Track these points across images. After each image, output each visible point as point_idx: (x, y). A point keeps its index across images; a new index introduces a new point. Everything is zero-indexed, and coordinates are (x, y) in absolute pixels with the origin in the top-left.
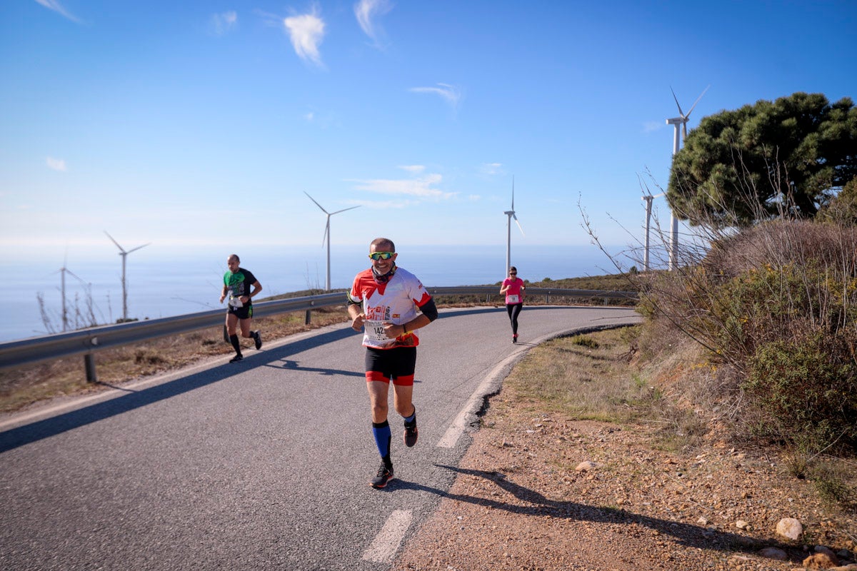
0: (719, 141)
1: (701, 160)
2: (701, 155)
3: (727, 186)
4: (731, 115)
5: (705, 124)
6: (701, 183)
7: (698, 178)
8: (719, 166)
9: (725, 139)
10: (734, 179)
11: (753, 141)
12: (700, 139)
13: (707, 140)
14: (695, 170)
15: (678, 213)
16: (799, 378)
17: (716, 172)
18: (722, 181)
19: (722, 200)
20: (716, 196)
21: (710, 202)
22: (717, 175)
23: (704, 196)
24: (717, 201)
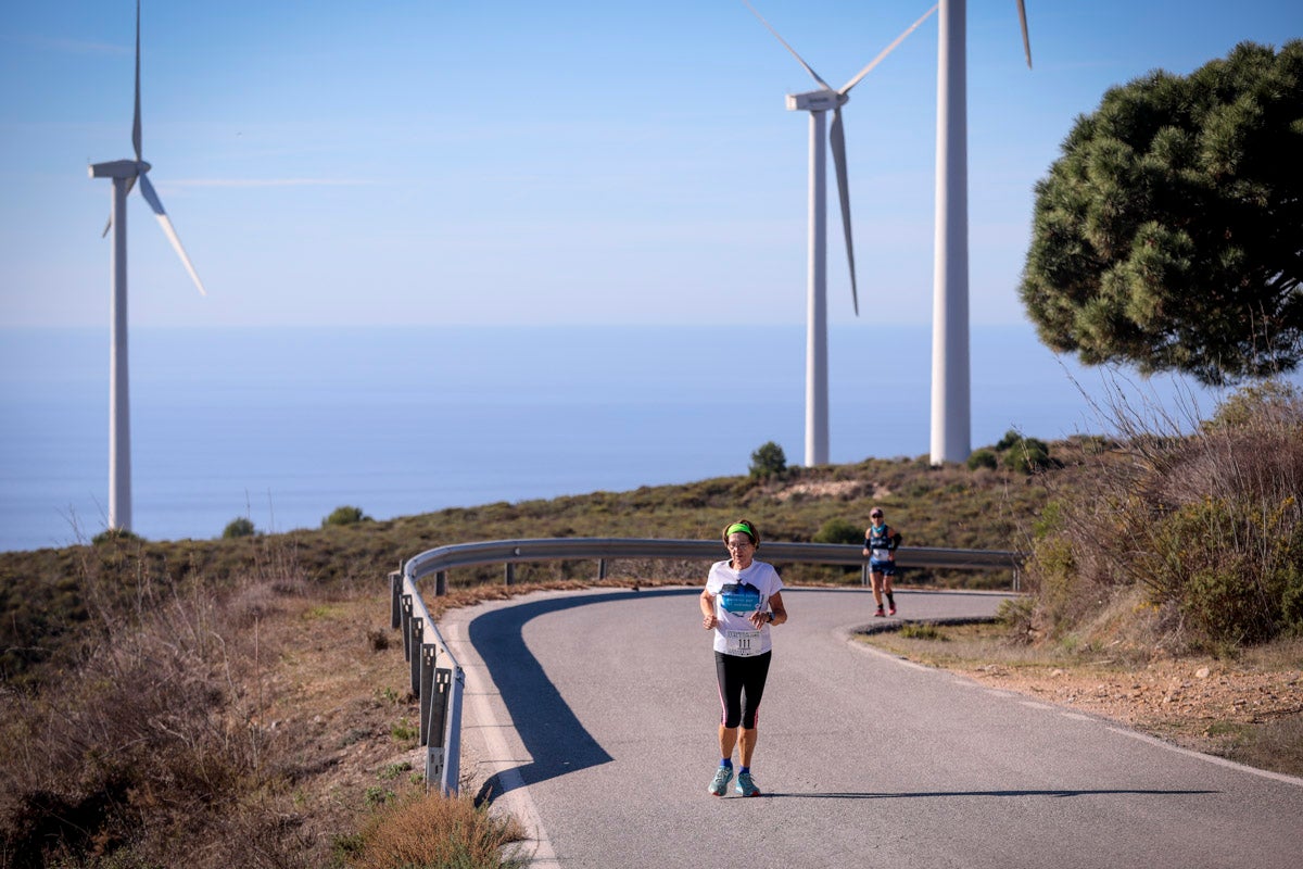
0: (1147, 161)
1: (1108, 207)
2: (1108, 196)
3: (1168, 279)
4: (1177, 89)
5: (1116, 112)
6: (1109, 265)
7: (1104, 254)
8: (1152, 227)
9: (1163, 155)
10: (1186, 263)
11: (1228, 166)
12: (1107, 152)
13: (1120, 159)
14: (1095, 231)
15: (1053, 334)
16: (1220, 594)
17: (1144, 244)
18: (1159, 267)
19: (1160, 312)
20: (1146, 302)
21: (1132, 314)
22: (1148, 249)
23: (1116, 299)
24: (1150, 315)
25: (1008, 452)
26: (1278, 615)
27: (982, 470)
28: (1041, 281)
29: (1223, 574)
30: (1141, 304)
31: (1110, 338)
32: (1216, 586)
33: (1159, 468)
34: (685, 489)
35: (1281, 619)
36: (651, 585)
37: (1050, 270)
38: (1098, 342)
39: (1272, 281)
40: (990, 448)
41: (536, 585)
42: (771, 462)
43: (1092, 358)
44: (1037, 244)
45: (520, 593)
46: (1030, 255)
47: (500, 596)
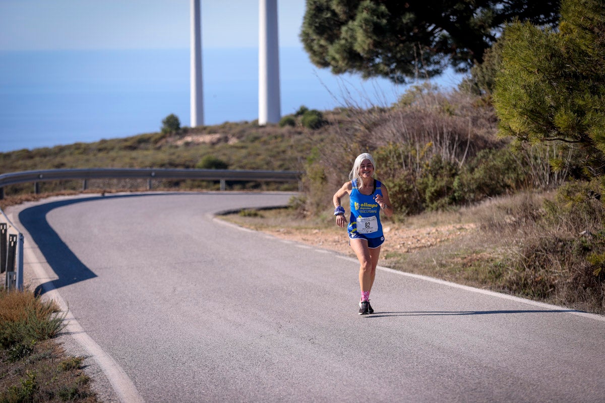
3: (376, 30)
6: (344, 23)
7: (342, 17)
8: (367, 3)
10: (384, 21)
14: (338, 5)
15: (317, 59)
16: (396, 191)
17: (362, 12)
18: (371, 24)
19: (371, 47)
20: (364, 42)
21: (358, 48)
22: (365, 15)
23: (349, 40)
24: (366, 48)
25: (300, 118)
26: (424, 201)
27: (288, 128)
28: (310, 31)
29: (397, 181)
30: (362, 43)
31: (346, 62)
32: (394, 187)
33: (368, 128)
34: (126, 140)
35: (425, 203)
36: (110, 192)
37: (316, 26)
38: (340, 63)
39: (430, 29)
40: (292, 115)
41: (51, 194)
42: (173, 125)
43: (338, 71)
44: (308, 12)
45: (43, 198)
46: (305, 18)
47: (33, 199)
